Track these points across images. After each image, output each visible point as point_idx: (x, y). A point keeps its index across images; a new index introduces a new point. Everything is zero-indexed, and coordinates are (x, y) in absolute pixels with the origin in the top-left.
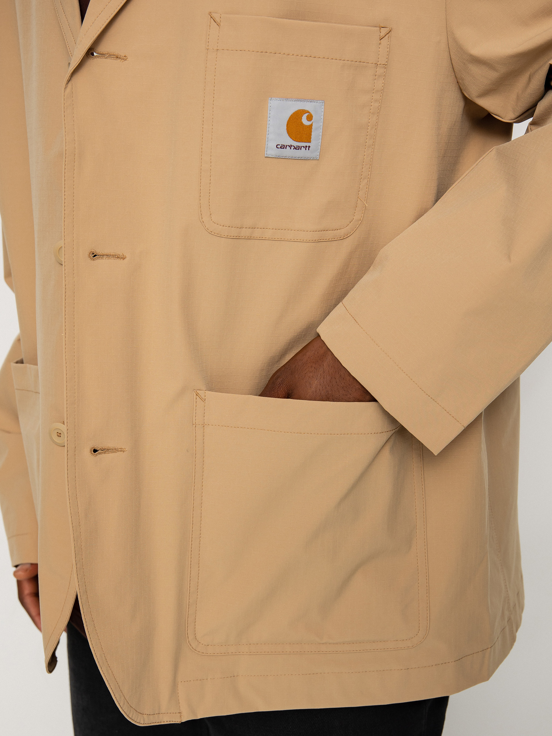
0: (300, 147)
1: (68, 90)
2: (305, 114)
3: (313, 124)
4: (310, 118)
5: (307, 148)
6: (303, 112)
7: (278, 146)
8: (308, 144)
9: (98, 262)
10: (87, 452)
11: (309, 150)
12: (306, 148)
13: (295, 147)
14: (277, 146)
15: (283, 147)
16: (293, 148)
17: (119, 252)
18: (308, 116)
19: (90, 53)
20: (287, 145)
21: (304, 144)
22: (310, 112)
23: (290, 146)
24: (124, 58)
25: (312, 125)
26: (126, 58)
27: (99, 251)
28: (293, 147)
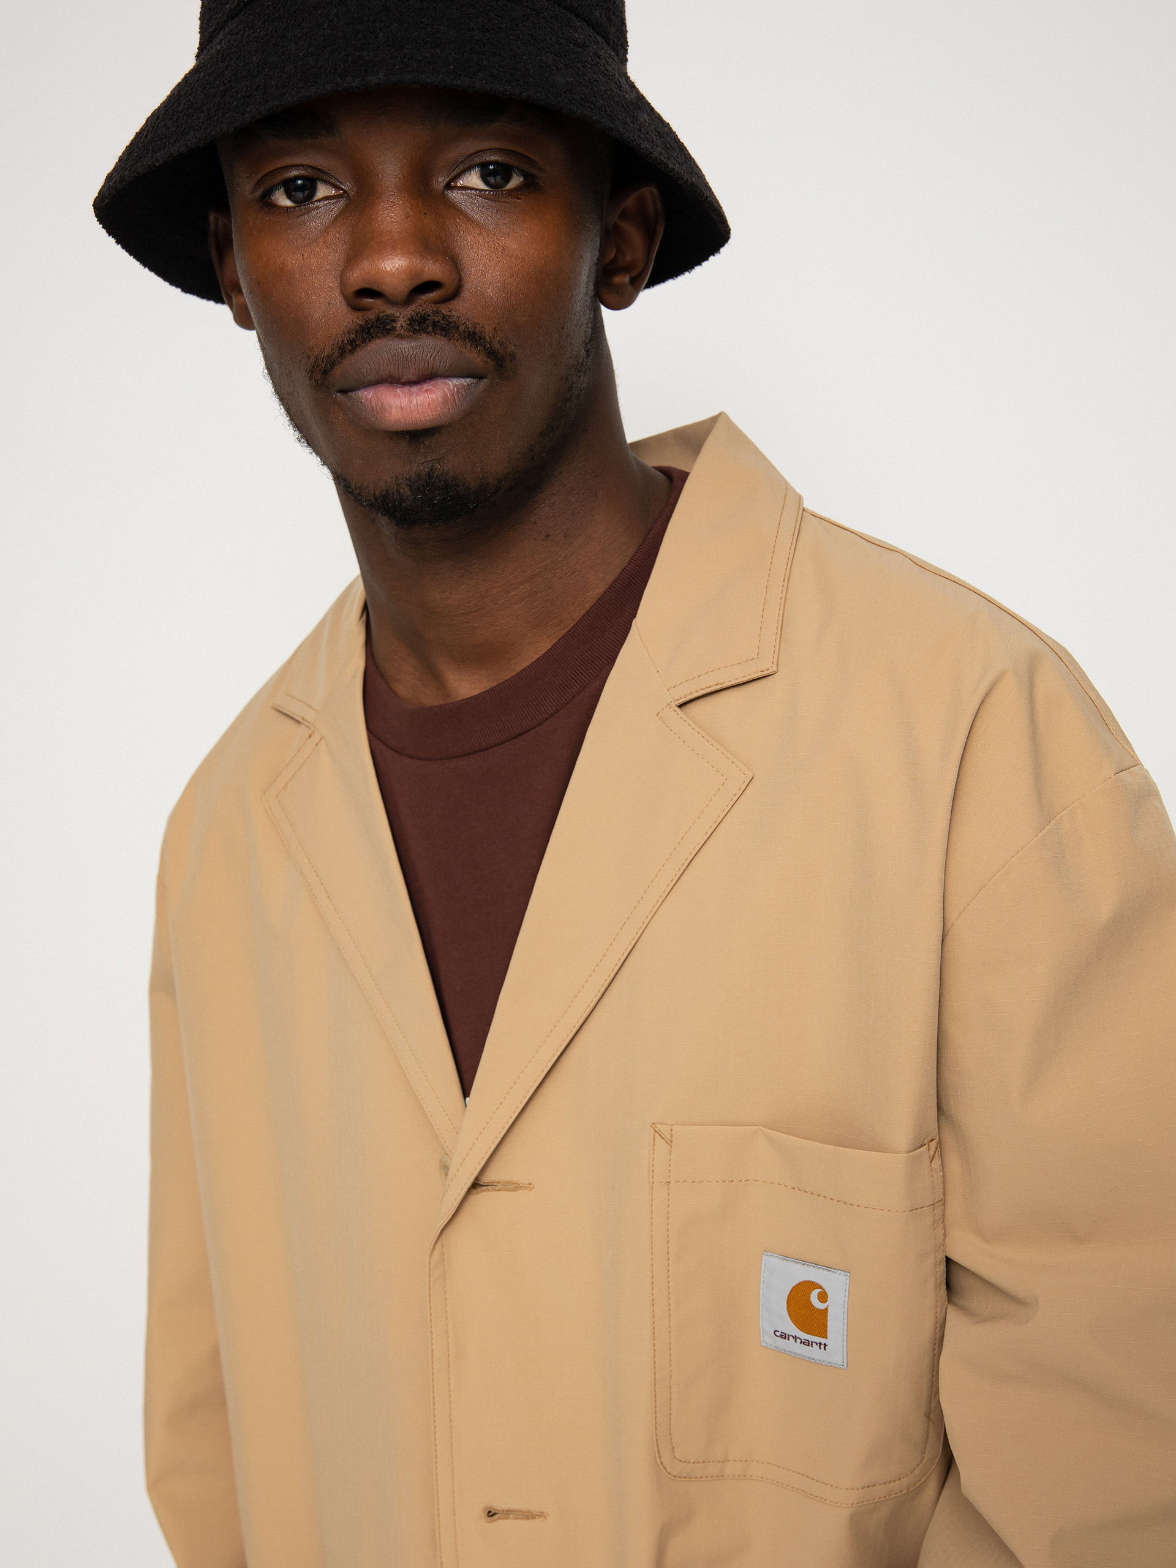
0: (810, 1343)
2: (816, 1288)
3: (829, 1308)
4: (823, 1297)
5: (822, 1346)
6: (811, 1285)
7: (777, 1333)
8: (823, 1341)
11: (825, 1349)
12: (820, 1346)
13: (803, 1341)
14: (775, 1332)
15: (784, 1336)
16: (798, 1340)
18: (819, 1294)
20: (790, 1334)
21: (817, 1339)
22: (824, 1288)
23: (795, 1338)
24: (530, 1186)
25: (827, 1308)
26: (532, 1186)
27: (499, 1505)
28: (800, 1341)
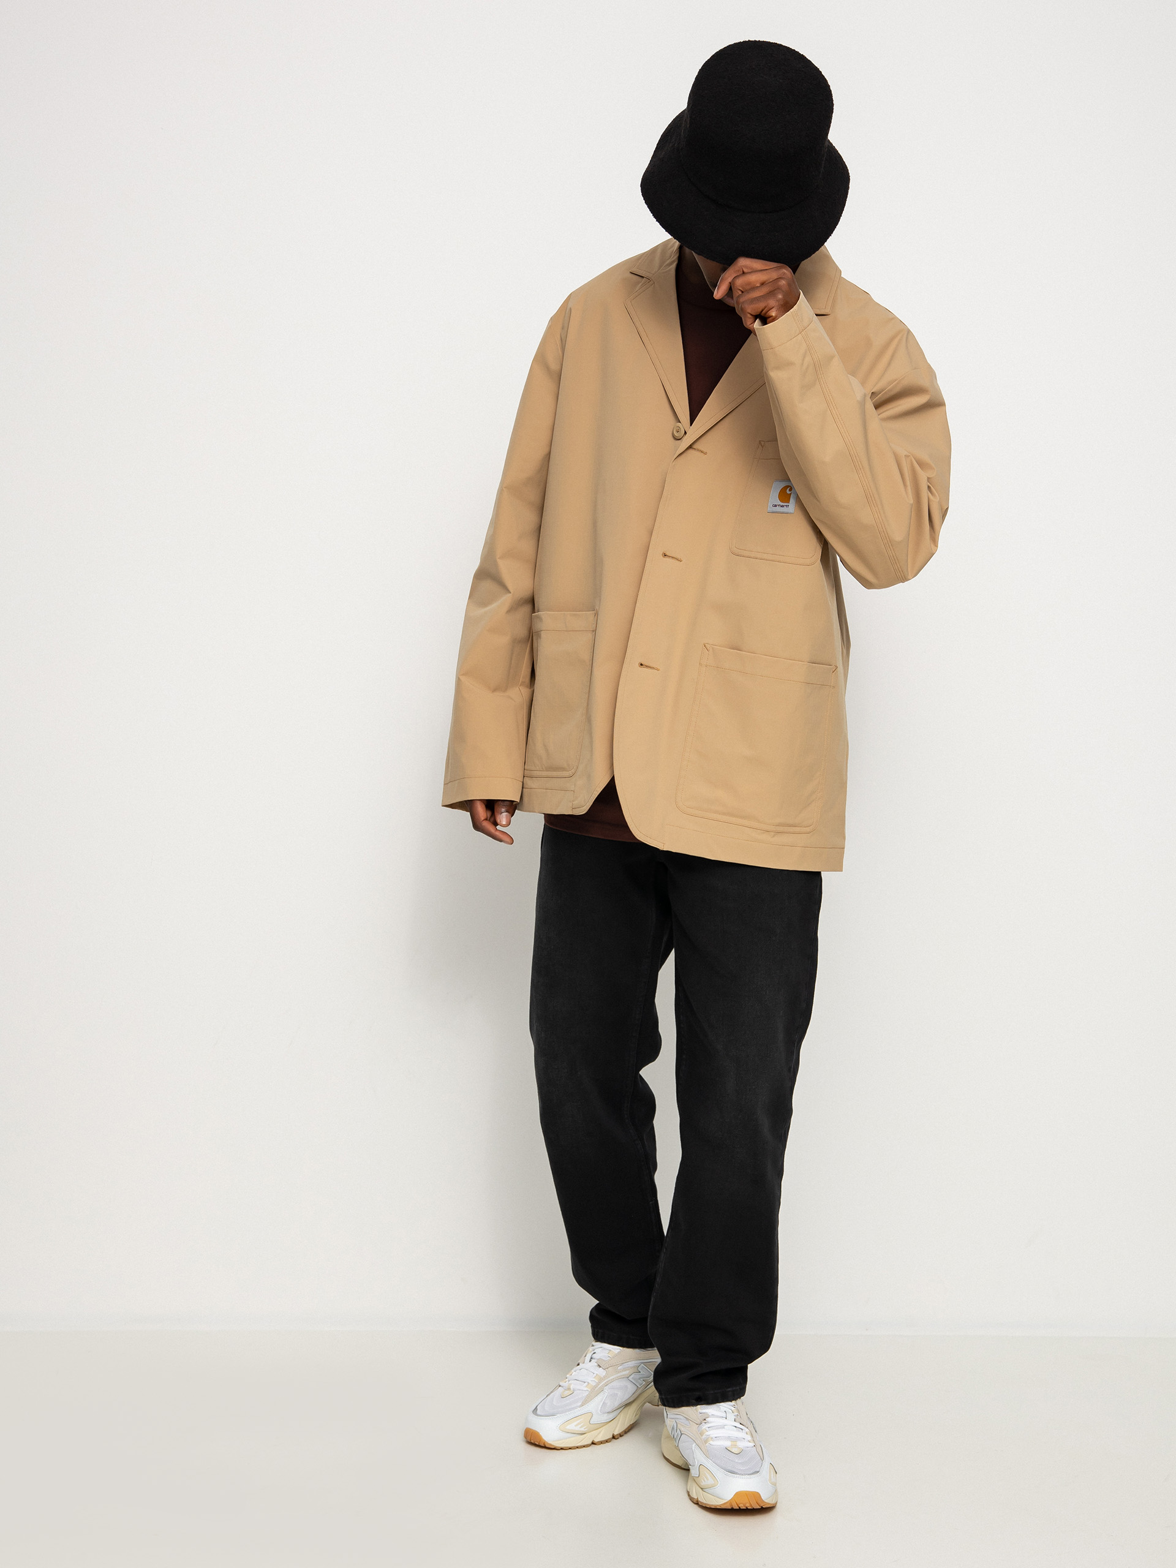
1: (674, 463)
2: (788, 488)
6: (788, 486)
8: (788, 504)
9: (667, 559)
10: (637, 664)
11: (788, 508)
14: (773, 505)
15: (776, 506)
17: (678, 557)
18: (790, 489)
19: (690, 447)
21: (786, 504)
22: (792, 487)
23: (779, 505)
25: (791, 494)
26: (707, 453)
